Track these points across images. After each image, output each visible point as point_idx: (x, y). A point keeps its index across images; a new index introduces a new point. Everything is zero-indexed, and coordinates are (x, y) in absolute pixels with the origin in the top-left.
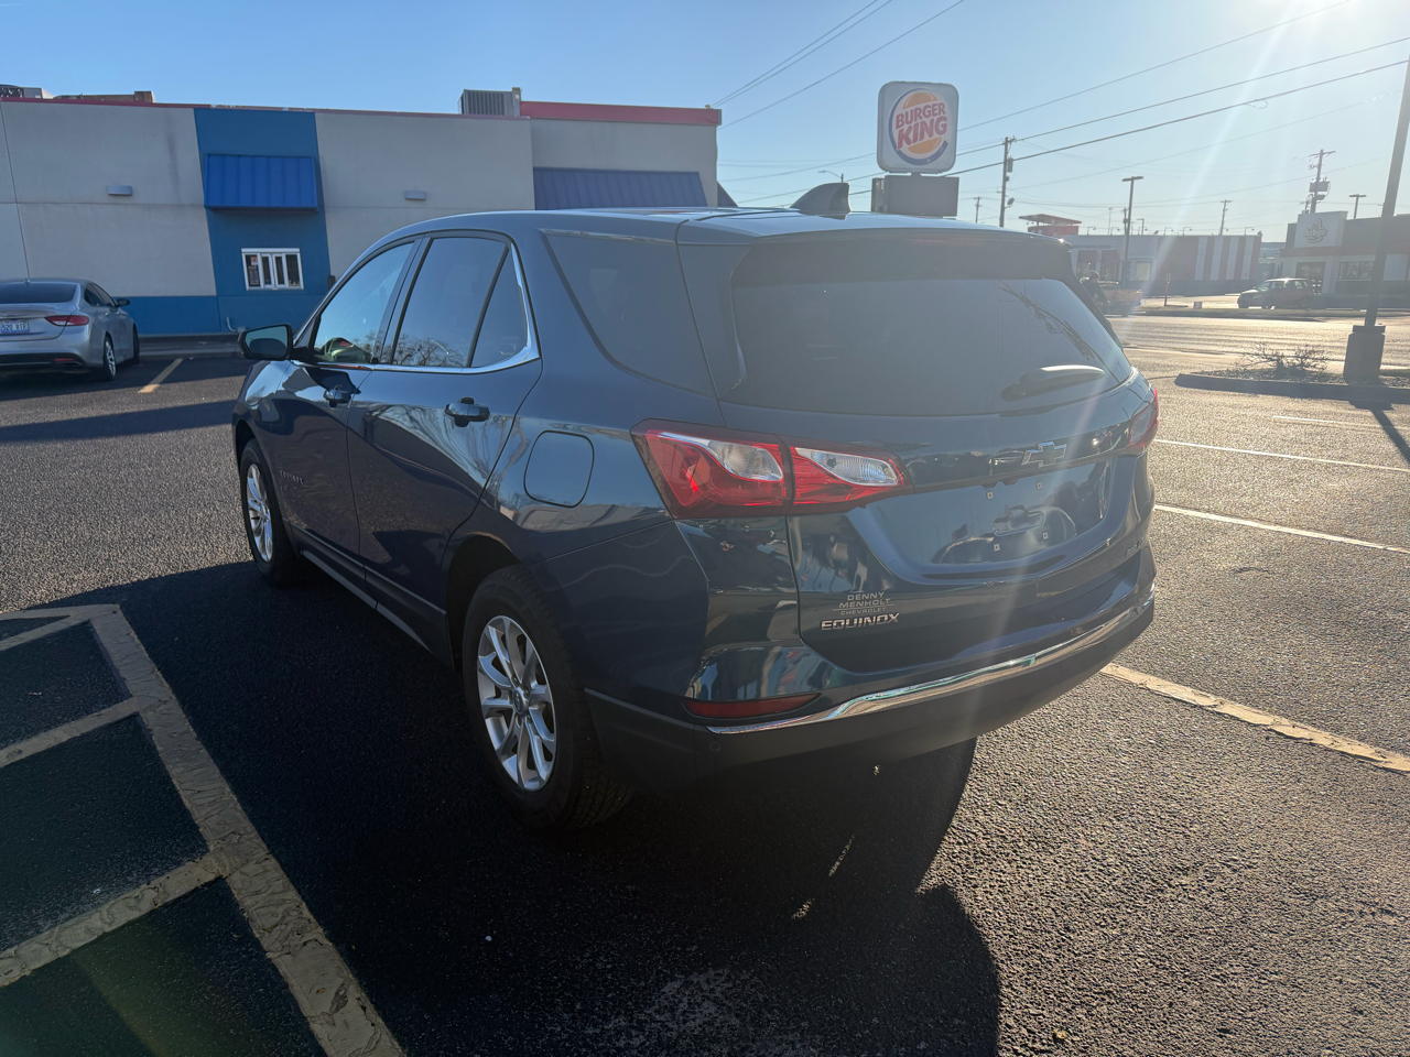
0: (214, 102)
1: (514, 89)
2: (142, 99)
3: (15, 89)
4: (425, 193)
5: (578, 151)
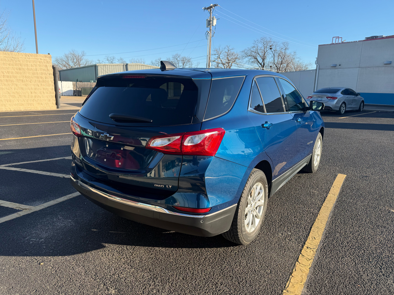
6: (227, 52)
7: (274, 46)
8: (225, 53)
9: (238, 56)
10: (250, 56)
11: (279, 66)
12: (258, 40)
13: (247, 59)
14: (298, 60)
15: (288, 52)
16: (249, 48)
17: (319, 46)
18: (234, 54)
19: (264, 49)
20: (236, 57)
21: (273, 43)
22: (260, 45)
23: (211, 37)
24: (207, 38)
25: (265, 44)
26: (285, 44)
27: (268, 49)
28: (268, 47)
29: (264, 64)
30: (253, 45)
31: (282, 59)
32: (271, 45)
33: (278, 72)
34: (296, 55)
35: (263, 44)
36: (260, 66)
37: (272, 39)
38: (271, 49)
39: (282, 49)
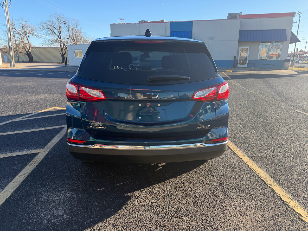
0: (174, 21)
1: (240, 12)
2: (162, 21)
3: (144, 21)
4: (213, 37)
5: (253, 25)
6: (22, 23)
7: (67, 22)
8: (20, 24)
9: (35, 28)
10: (46, 28)
11: (74, 38)
12: (52, 15)
13: (44, 31)
14: (84, 34)
15: (79, 27)
16: (45, 22)
17: (111, 24)
18: (29, 26)
19: (59, 24)
20: (32, 28)
21: (66, 19)
22: (55, 20)
23: (8, 8)
24: (3, 8)
25: (58, 19)
26: (76, 21)
27: (62, 23)
28: (61, 21)
29: (61, 37)
30: (48, 19)
31: (75, 33)
32: (64, 20)
33: (74, 44)
34: (83, 30)
35: (57, 19)
36: (58, 38)
37: (64, 15)
38: (65, 24)
39: (74, 24)
